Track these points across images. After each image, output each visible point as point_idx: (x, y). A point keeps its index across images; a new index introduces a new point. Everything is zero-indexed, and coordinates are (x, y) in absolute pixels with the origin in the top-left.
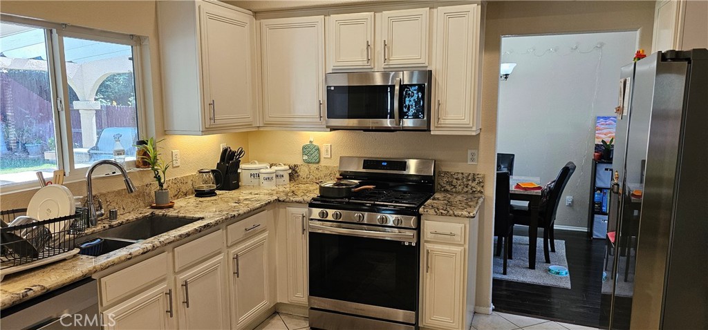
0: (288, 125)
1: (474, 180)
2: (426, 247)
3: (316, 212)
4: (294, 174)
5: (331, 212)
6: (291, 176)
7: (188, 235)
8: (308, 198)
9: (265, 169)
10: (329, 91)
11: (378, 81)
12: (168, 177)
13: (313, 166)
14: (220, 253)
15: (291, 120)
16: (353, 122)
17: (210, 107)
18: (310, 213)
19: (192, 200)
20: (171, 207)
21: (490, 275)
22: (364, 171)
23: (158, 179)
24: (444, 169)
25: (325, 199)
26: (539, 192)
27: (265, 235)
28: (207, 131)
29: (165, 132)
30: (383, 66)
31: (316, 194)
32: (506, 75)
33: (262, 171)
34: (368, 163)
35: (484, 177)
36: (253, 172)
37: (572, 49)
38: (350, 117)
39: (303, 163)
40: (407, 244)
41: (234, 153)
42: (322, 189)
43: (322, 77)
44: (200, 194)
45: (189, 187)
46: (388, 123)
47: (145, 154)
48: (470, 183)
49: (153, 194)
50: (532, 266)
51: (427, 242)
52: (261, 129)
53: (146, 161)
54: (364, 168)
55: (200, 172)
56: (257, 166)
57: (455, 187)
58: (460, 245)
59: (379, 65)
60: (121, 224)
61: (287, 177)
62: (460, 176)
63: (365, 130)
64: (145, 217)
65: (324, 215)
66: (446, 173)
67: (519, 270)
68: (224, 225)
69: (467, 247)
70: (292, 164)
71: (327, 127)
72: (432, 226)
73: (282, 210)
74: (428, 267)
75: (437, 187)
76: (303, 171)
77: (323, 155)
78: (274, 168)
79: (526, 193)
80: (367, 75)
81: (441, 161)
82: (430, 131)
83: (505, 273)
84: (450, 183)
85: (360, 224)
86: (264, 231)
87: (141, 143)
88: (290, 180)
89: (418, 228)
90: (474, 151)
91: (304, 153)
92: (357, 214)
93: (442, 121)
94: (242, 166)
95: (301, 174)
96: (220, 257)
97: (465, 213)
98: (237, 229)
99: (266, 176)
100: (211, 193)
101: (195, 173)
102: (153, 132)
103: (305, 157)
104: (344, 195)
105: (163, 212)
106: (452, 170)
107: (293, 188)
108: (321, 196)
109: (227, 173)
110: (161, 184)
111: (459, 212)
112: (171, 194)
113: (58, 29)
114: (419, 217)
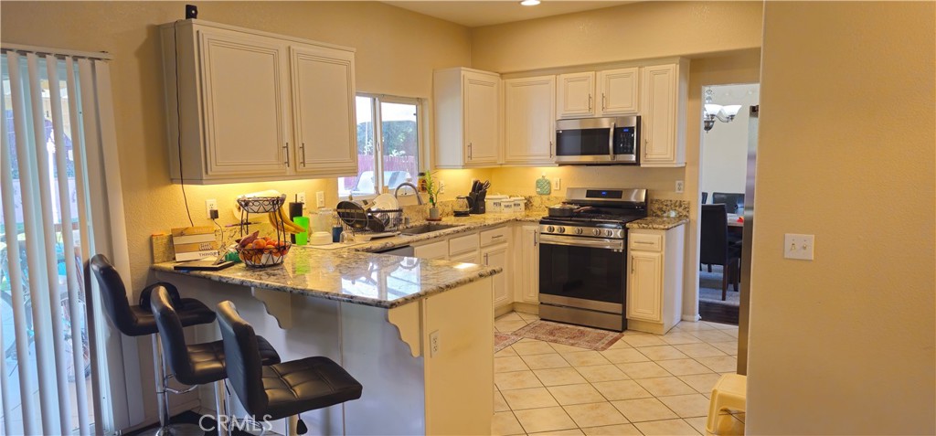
0: (529, 164)
1: (681, 206)
2: (631, 253)
3: (545, 228)
4: (528, 203)
6: (526, 205)
7: (458, 232)
8: (540, 218)
9: (504, 198)
10: (558, 135)
12: (439, 199)
13: (545, 197)
14: (475, 250)
15: (527, 157)
17: (468, 148)
18: (542, 229)
19: (453, 218)
20: (440, 220)
21: (697, 296)
22: (587, 199)
23: (432, 199)
24: (656, 198)
25: (555, 217)
27: (506, 245)
28: (465, 166)
29: (436, 167)
31: (546, 214)
32: (732, 116)
33: (503, 200)
34: (590, 193)
35: (689, 203)
36: (495, 201)
38: (582, 154)
39: (536, 194)
40: (615, 251)
41: (482, 185)
42: (550, 210)
43: (553, 123)
44: (458, 214)
45: (449, 209)
46: (608, 158)
47: (424, 181)
48: (677, 208)
49: (428, 211)
51: (632, 250)
52: (503, 166)
53: (424, 187)
54: (587, 197)
55: (458, 198)
56: (499, 196)
58: (658, 252)
59: (599, 113)
60: (412, 227)
61: (523, 206)
62: (669, 203)
63: (587, 165)
64: (425, 224)
66: (657, 201)
68: (478, 231)
69: (663, 253)
70: (527, 196)
71: (556, 163)
72: (636, 236)
73: (519, 228)
75: (649, 212)
76: (536, 202)
77: (554, 187)
78: (512, 199)
81: (651, 190)
82: (639, 165)
83: (724, 299)
84: (661, 209)
86: (505, 242)
87: (422, 174)
88: (525, 208)
89: (625, 238)
90: (681, 182)
91: (537, 187)
93: (648, 156)
94: (487, 197)
95: (534, 203)
96: (475, 253)
97: (662, 227)
98: (487, 235)
99: (507, 204)
100: (465, 214)
101: (454, 199)
102: (428, 167)
103: (539, 190)
104: (567, 215)
105: (435, 223)
106: (662, 198)
107: (527, 212)
108: (550, 216)
109: (477, 200)
110: (434, 204)
111: (657, 226)
112: (440, 212)
113: (379, 97)
114: (626, 231)
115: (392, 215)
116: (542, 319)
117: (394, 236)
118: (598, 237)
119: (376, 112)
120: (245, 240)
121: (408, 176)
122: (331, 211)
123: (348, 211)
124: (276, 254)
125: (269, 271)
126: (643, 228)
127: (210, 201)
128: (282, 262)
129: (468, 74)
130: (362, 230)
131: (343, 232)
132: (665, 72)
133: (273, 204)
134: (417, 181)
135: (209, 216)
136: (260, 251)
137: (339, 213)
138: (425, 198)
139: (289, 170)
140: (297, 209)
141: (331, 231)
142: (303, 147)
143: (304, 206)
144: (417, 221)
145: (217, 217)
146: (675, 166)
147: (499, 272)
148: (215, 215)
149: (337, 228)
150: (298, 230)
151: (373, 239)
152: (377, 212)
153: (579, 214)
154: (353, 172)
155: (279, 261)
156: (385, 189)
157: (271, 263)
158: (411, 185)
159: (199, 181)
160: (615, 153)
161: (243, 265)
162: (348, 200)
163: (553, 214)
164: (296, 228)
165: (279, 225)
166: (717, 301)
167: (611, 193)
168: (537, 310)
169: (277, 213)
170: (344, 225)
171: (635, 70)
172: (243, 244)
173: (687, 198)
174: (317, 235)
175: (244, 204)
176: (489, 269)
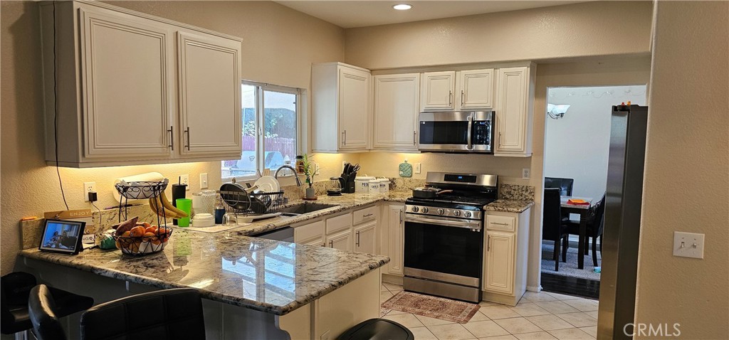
0: (391, 149)
1: (527, 191)
2: (487, 233)
3: (410, 208)
4: (392, 185)
5: (420, 208)
6: (390, 185)
7: (334, 212)
8: (405, 199)
9: (372, 179)
10: (421, 125)
11: (458, 118)
12: (314, 180)
13: (407, 179)
14: (348, 228)
15: (394, 145)
16: (437, 147)
17: (342, 134)
18: (405, 209)
19: (327, 197)
20: (316, 199)
21: (539, 269)
22: (445, 182)
23: (308, 180)
24: (505, 183)
25: (418, 199)
26: (587, 207)
27: (375, 222)
28: (339, 151)
29: (313, 151)
30: (461, 108)
31: (411, 195)
32: (562, 114)
33: (371, 181)
34: (448, 177)
35: (534, 189)
36: (364, 182)
37: (626, 92)
38: (434, 143)
39: (399, 177)
40: (474, 230)
41: (353, 167)
42: (415, 192)
44: (331, 193)
45: (323, 189)
46: (465, 147)
47: (302, 164)
48: (524, 193)
49: (305, 191)
50: (581, 266)
51: (488, 230)
52: (371, 151)
53: (302, 168)
54: (445, 180)
55: (331, 179)
56: (367, 178)
57: (513, 195)
58: (512, 232)
59: (458, 107)
60: (290, 207)
61: (387, 187)
62: (516, 188)
63: (446, 153)
64: (302, 204)
65: (416, 210)
66: (506, 185)
67: (569, 269)
68: (351, 210)
69: (516, 233)
70: (391, 178)
71: (419, 150)
72: (492, 218)
73: (386, 207)
74: (488, 248)
75: (500, 196)
76: (399, 183)
77: (415, 171)
78: (379, 180)
79: (575, 207)
80: (450, 113)
81: (502, 176)
82: (493, 154)
83: (557, 270)
84: (509, 193)
85: (441, 216)
86: (374, 220)
87: (300, 157)
88: (390, 189)
89: (482, 220)
90: (528, 170)
91: (400, 170)
92: (439, 210)
93: (502, 147)
94: (357, 178)
95: (398, 185)
96: (349, 231)
97: (515, 210)
98: (359, 214)
99: (374, 185)
100: (338, 194)
101: (328, 180)
102: (305, 151)
103: (401, 173)
104: (430, 197)
105: (312, 202)
106: (511, 183)
107: (392, 193)
108: (414, 197)
109: (348, 181)
110: (310, 185)
111: (512, 209)
112: (316, 192)
113: (262, 86)
114: (483, 212)
115: (273, 197)
116: (405, 291)
117: (275, 217)
118: (458, 218)
119: (259, 100)
120: (122, 227)
121: (287, 158)
122: (213, 192)
123: (231, 193)
124: (155, 242)
125: (148, 261)
126: (499, 210)
127: (88, 184)
128: (162, 249)
129: (344, 68)
130: (245, 212)
131: (226, 215)
132: (518, 74)
133: (154, 190)
134: (295, 163)
135: (87, 199)
136: (139, 239)
137: (222, 195)
138: (303, 179)
139: (173, 153)
140: (180, 191)
141: (214, 212)
142: (188, 131)
143: (187, 188)
144: (295, 201)
145: (95, 199)
146: (525, 156)
147: (387, 262)
148: (93, 197)
149: (220, 210)
150: (180, 215)
151: (255, 220)
152: (258, 194)
153: (440, 197)
154: (235, 155)
155: (159, 249)
156: (267, 172)
157: (150, 251)
158: (290, 168)
159: (75, 164)
160: (473, 143)
161: (120, 252)
162: (231, 183)
163: (417, 196)
164: (178, 213)
165: (160, 210)
166: (552, 272)
167: (467, 178)
168: (401, 282)
169: (158, 199)
170: (227, 207)
171: (490, 71)
172: (120, 231)
173: (532, 183)
174: (199, 216)
175: (124, 189)
176: (378, 260)
